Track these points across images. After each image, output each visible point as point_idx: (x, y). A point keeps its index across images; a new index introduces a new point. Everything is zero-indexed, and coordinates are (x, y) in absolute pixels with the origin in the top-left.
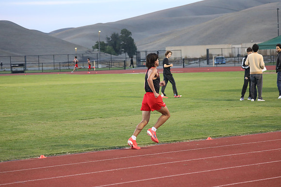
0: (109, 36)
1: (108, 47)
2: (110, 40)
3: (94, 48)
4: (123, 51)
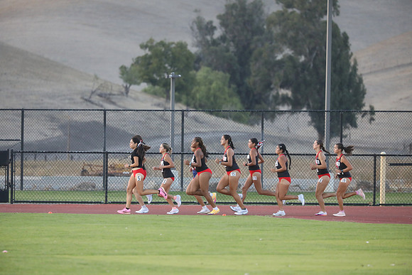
0: (212, 15)
1: (201, 74)
2: (218, 34)
3: (129, 76)
4: (285, 100)
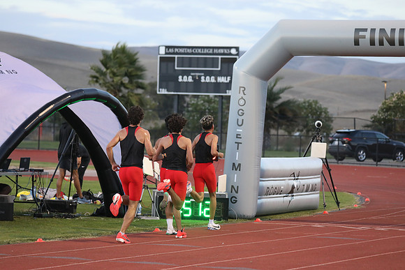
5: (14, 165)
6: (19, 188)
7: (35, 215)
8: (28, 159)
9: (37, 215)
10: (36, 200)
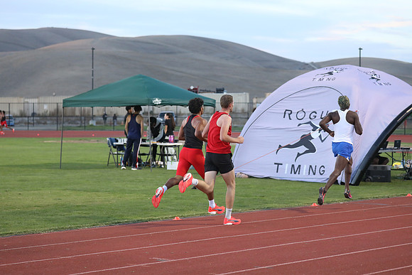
5: (390, 145)
6: (394, 160)
7: (405, 178)
8: (400, 141)
9: (406, 178)
10: (405, 168)
